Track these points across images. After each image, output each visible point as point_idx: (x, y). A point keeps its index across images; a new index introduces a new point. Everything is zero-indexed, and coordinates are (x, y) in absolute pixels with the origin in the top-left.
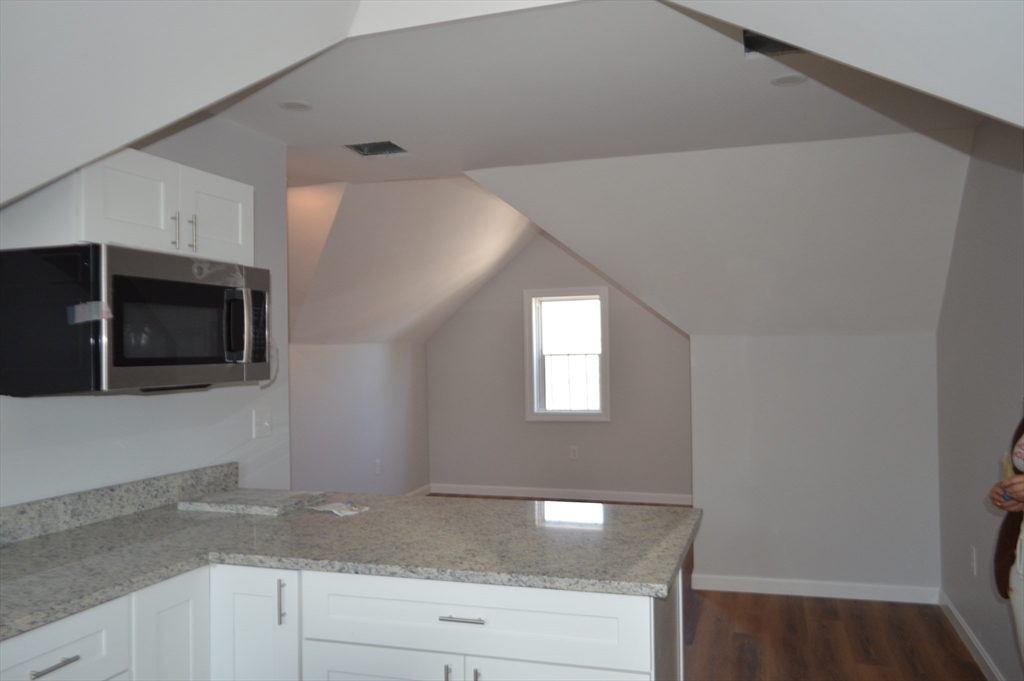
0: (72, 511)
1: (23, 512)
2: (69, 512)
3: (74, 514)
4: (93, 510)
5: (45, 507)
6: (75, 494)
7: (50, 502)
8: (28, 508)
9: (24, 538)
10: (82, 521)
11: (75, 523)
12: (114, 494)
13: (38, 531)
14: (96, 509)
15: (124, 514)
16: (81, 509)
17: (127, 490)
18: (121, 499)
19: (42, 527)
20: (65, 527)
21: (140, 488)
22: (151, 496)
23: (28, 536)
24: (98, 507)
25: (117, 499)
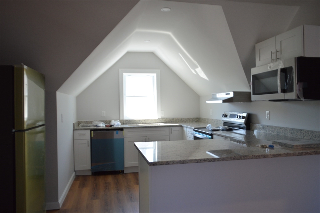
1: (281, 129)
3: (291, 133)
5: (285, 129)
10: (293, 136)
17: (305, 132)
18: (303, 134)
19: (285, 133)
20: (289, 136)
21: (310, 133)
22: (314, 136)
23: (282, 135)
24: (297, 134)
25: (302, 134)
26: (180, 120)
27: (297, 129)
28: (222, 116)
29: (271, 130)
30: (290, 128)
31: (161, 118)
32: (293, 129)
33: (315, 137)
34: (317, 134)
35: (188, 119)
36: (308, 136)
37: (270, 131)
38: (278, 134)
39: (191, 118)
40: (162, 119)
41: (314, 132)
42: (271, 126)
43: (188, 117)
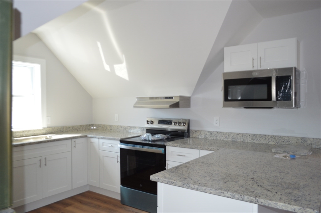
0: (252, 138)
1: (238, 135)
2: (251, 138)
3: (252, 139)
4: (259, 139)
5: (244, 135)
6: (253, 134)
7: (245, 134)
8: (239, 134)
9: (238, 141)
10: (255, 141)
11: (252, 141)
12: (266, 137)
13: (242, 140)
14: (260, 140)
15: (269, 143)
16: (255, 138)
17: (271, 137)
18: (269, 139)
19: (243, 140)
20: (250, 141)
21: (277, 138)
22: (281, 141)
23: (239, 141)
24: (260, 139)
25: (267, 139)
26: (71, 128)
27: (260, 135)
28: (146, 122)
29: (223, 136)
30: (251, 134)
31: (48, 127)
32: (254, 135)
33: (283, 142)
34: (286, 138)
35: (81, 126)
36: (274, 141)
37: (223, 138)
38: (234, 140)
39: (83, 126)
40: (48, 129)
41: (282, 137)
42: (223, 133)
43: (81, 124)
